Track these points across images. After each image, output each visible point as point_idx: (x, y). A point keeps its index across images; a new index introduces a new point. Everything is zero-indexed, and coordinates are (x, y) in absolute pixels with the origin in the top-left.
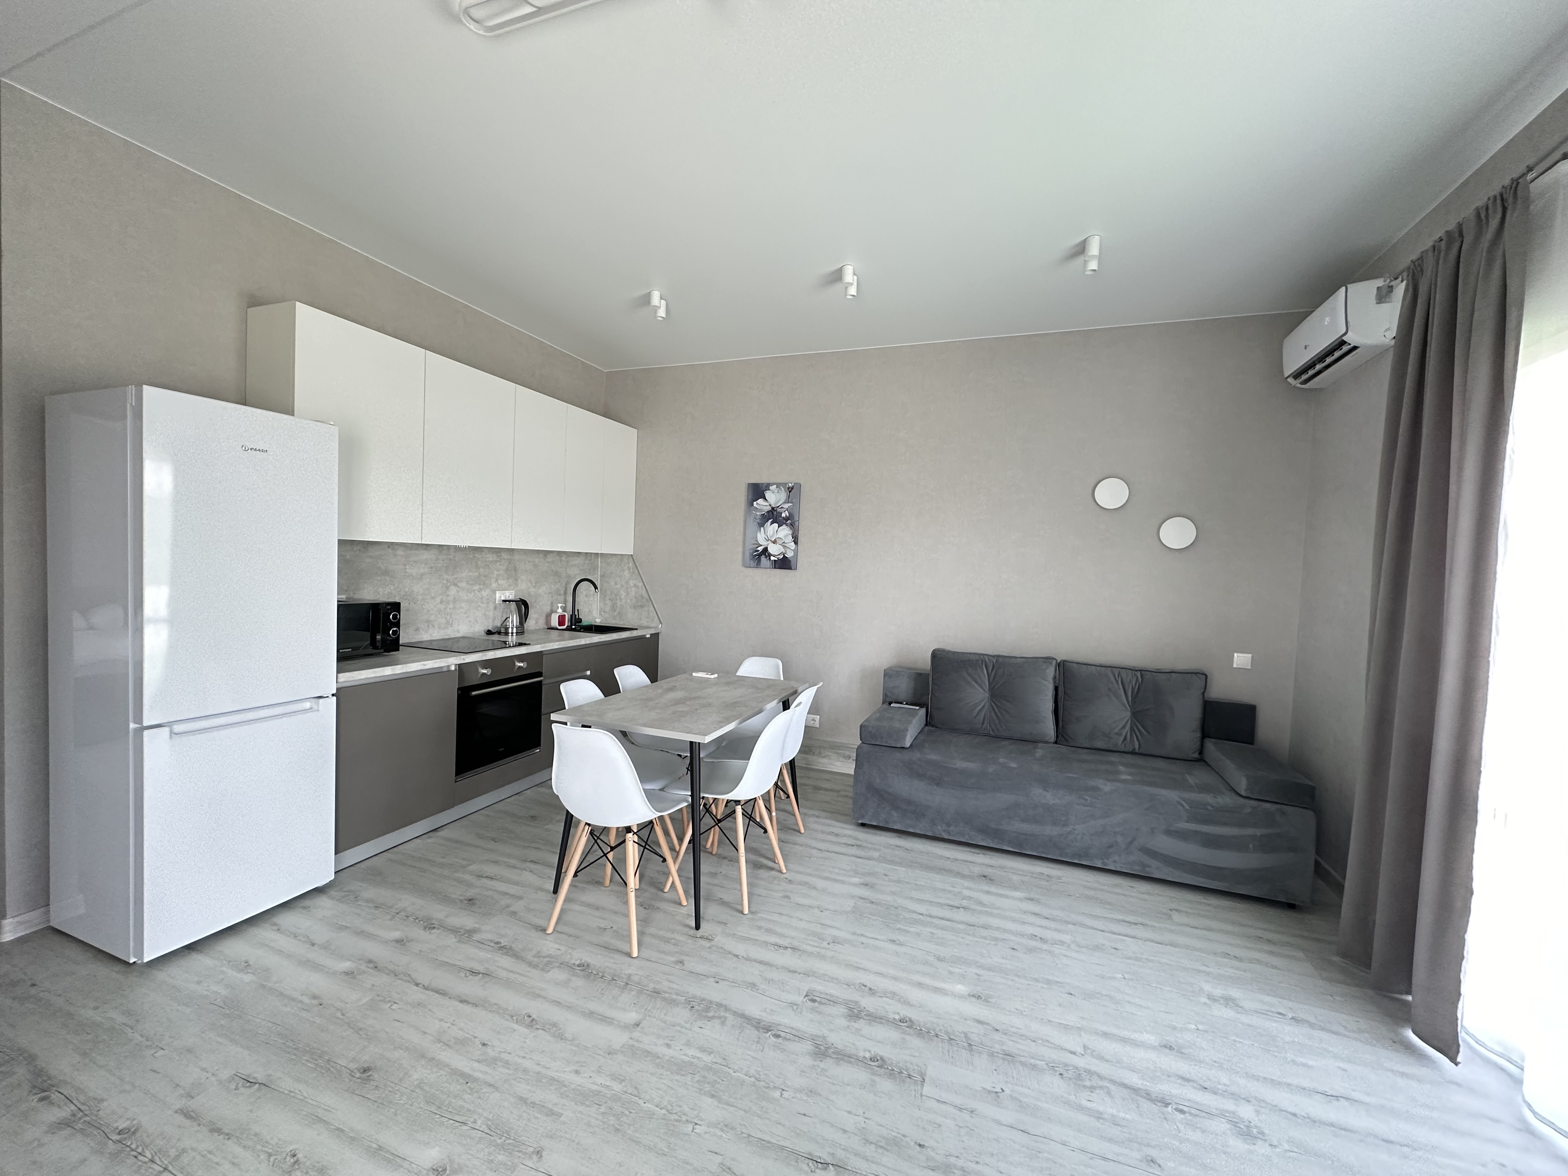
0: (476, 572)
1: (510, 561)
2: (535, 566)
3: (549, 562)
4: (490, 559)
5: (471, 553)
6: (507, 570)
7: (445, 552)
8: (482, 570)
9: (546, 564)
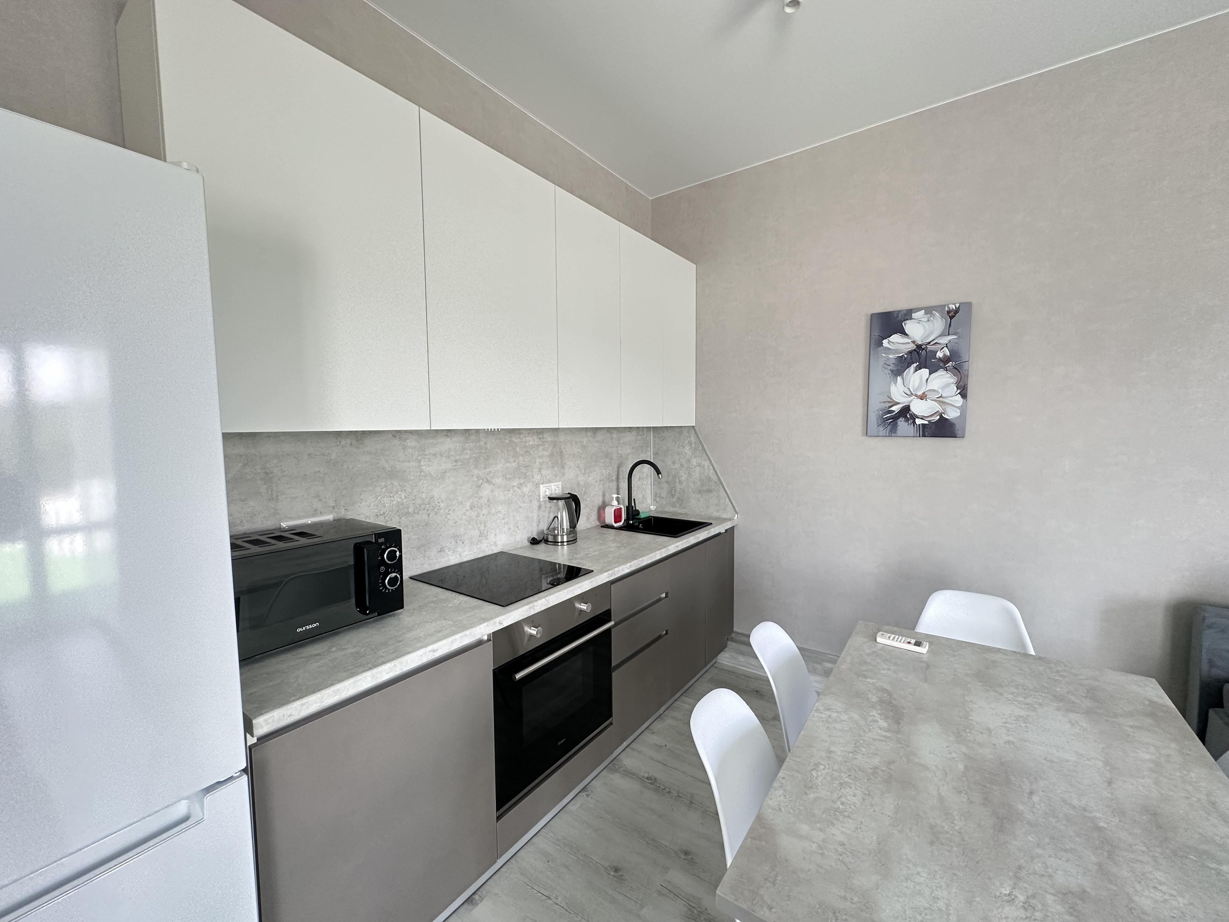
0: (515, 461)
1: (554, 444)
2: (584, 447)
3: (598, 442)
4: (531, 443)
5: (507, 437)
6: (552, 455)
7: (473, 437)
8: (521, 458)
9: (596, 445)
